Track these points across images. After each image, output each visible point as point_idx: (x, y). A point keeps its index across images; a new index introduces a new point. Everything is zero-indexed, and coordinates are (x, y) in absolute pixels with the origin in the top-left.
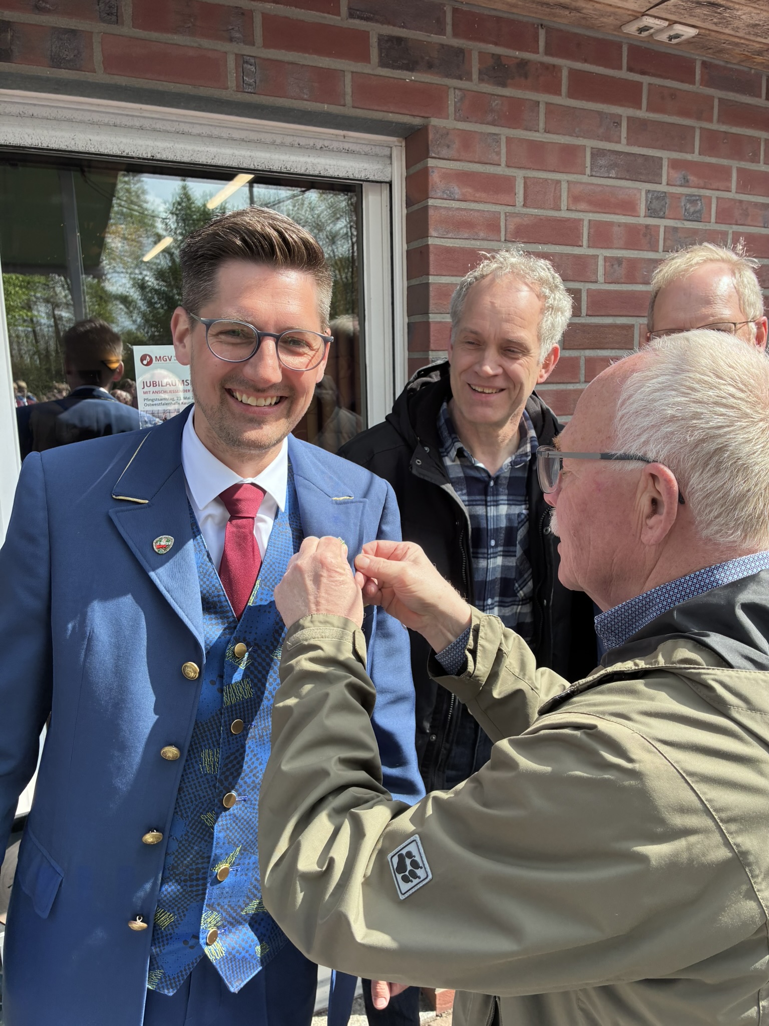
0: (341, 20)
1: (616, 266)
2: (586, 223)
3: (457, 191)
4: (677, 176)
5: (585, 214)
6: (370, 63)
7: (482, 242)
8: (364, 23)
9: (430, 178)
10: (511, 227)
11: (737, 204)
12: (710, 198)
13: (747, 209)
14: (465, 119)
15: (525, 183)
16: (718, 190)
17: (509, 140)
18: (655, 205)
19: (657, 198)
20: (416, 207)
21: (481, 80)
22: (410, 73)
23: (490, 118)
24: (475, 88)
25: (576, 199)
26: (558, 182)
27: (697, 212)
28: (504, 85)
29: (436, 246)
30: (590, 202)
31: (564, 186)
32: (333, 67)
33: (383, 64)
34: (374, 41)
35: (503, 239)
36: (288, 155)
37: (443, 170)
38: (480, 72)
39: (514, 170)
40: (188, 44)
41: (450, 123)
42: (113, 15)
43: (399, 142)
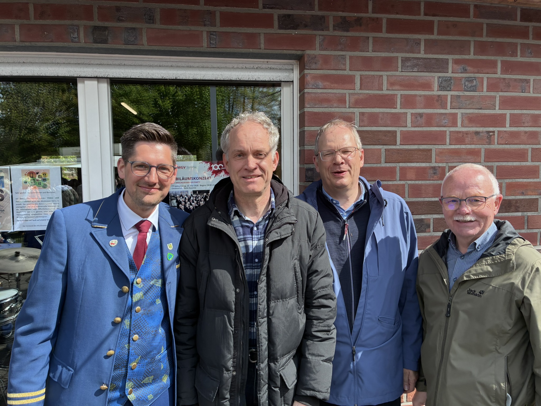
0: (260, 10)
1: (419, 118)
2: (399, 96)
3: (320, 84)
4: (459, 68)
5: (398, 91)
7: (335, 109)
8: (271, 10)
9: (305, 79)
10: (353, 100)
11: (502, 80)
12: (482, 78)
13: (509, 83)
14: (325, 49)
15: (361, 78)
16: (488, 73)
17: (351, 57)
18: (444, 84)
19: (445, 81)
20: (302, 93)
21: (334, 30)
22: (295, 31)
23: (339, 47)
24: (331, 34)
25: (392, 84)
26: (382, 76)
27: (473, 86)
28: (348, 31)
29: (309, 112)
30: (401, 85)
31: (385, 78)
32: (254, 32)
33: (280, 28)
34: (276, 18)
35: (347, 106)
36: (240, 73)
37: (313, 75)
38: (334, 26)
39: (354, 72)
40: (185, 29)
41: (317, 52)
42: (151, 20)
43: (296, 62)
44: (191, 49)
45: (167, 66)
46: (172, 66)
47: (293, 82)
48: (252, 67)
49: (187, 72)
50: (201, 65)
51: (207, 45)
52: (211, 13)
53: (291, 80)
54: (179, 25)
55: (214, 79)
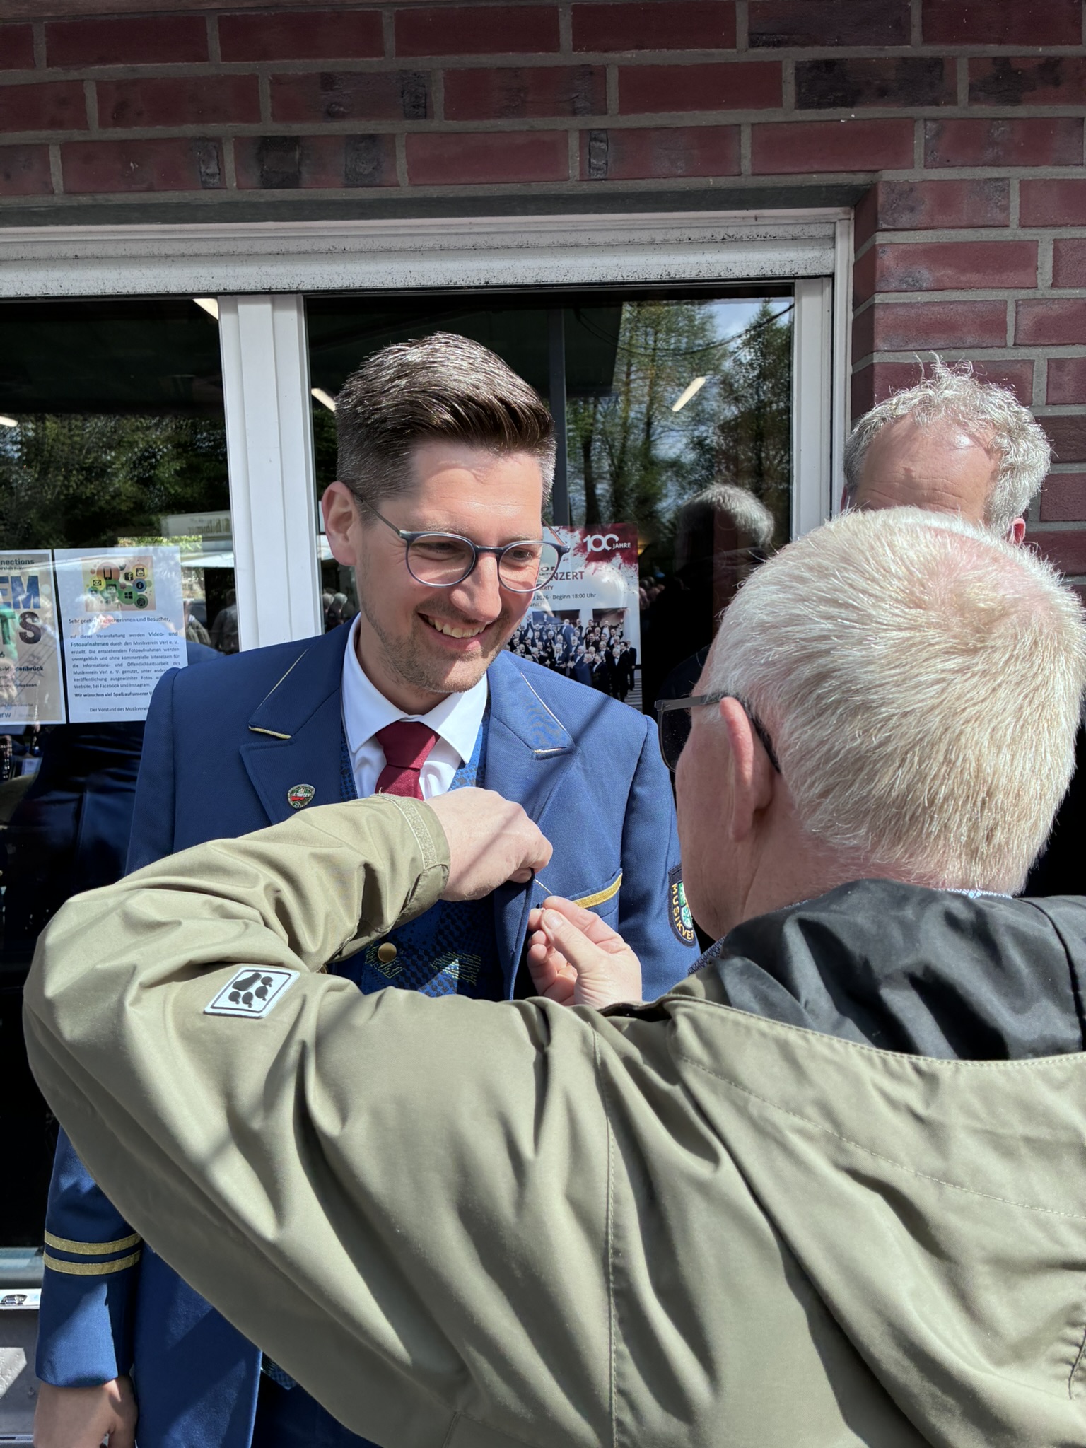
0: (740, 53)
3: (925, 275)
6: (781, 106)
8: (774, 50)
9: (878, 262)
10: (1027, 322)
14: (946, 163)
15: (1056, 250)
17: (1025, 185)
20: (862, 308)
21: (973, 99)
22: (848, 110)
23: (989, 154)
24: (962, 114)
28: (1016, 101)
29: (886, 366)
32: (724, 123)
33: (803, 102)
34: (788, 73)
35: (1010, 343)
36: (672, 257)
37: (902, 247)
38: (972, 88)
39: (1035, 231)
40: (517, 128)
41: (916, 174)
42: (419, 108)
43: (845, 213)
44: (536, 189)
45: (461, 249)
46: (475, 248)
47: (832, 276)
48: (709, 236)
49: (517, 263)
50: (559, 239)
51: (581, 174)
52: (591, 73)
53: (828, 272)
54: (499, 117)
55: (595, 279)
